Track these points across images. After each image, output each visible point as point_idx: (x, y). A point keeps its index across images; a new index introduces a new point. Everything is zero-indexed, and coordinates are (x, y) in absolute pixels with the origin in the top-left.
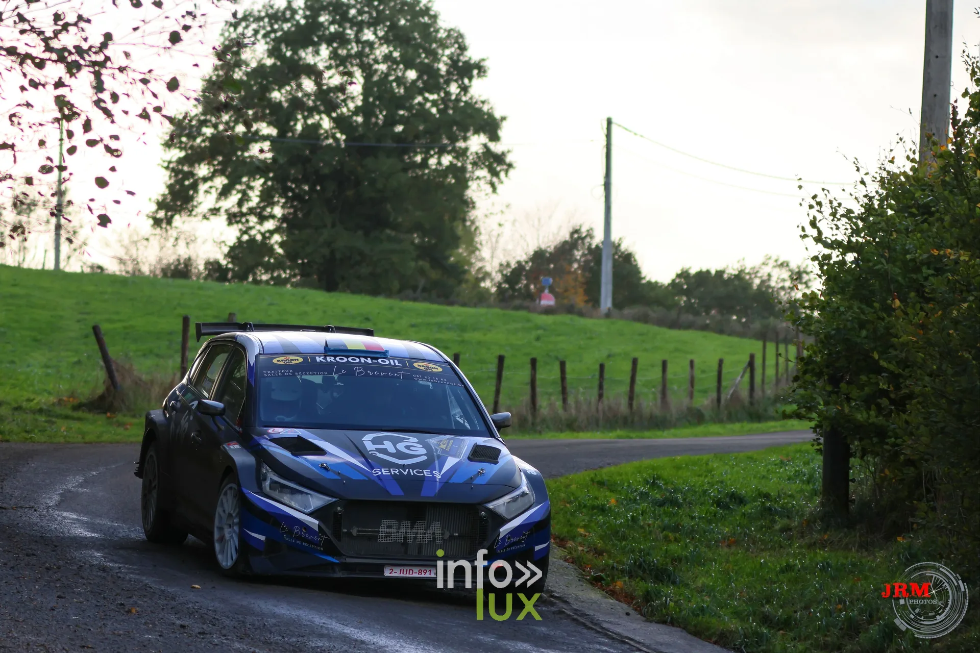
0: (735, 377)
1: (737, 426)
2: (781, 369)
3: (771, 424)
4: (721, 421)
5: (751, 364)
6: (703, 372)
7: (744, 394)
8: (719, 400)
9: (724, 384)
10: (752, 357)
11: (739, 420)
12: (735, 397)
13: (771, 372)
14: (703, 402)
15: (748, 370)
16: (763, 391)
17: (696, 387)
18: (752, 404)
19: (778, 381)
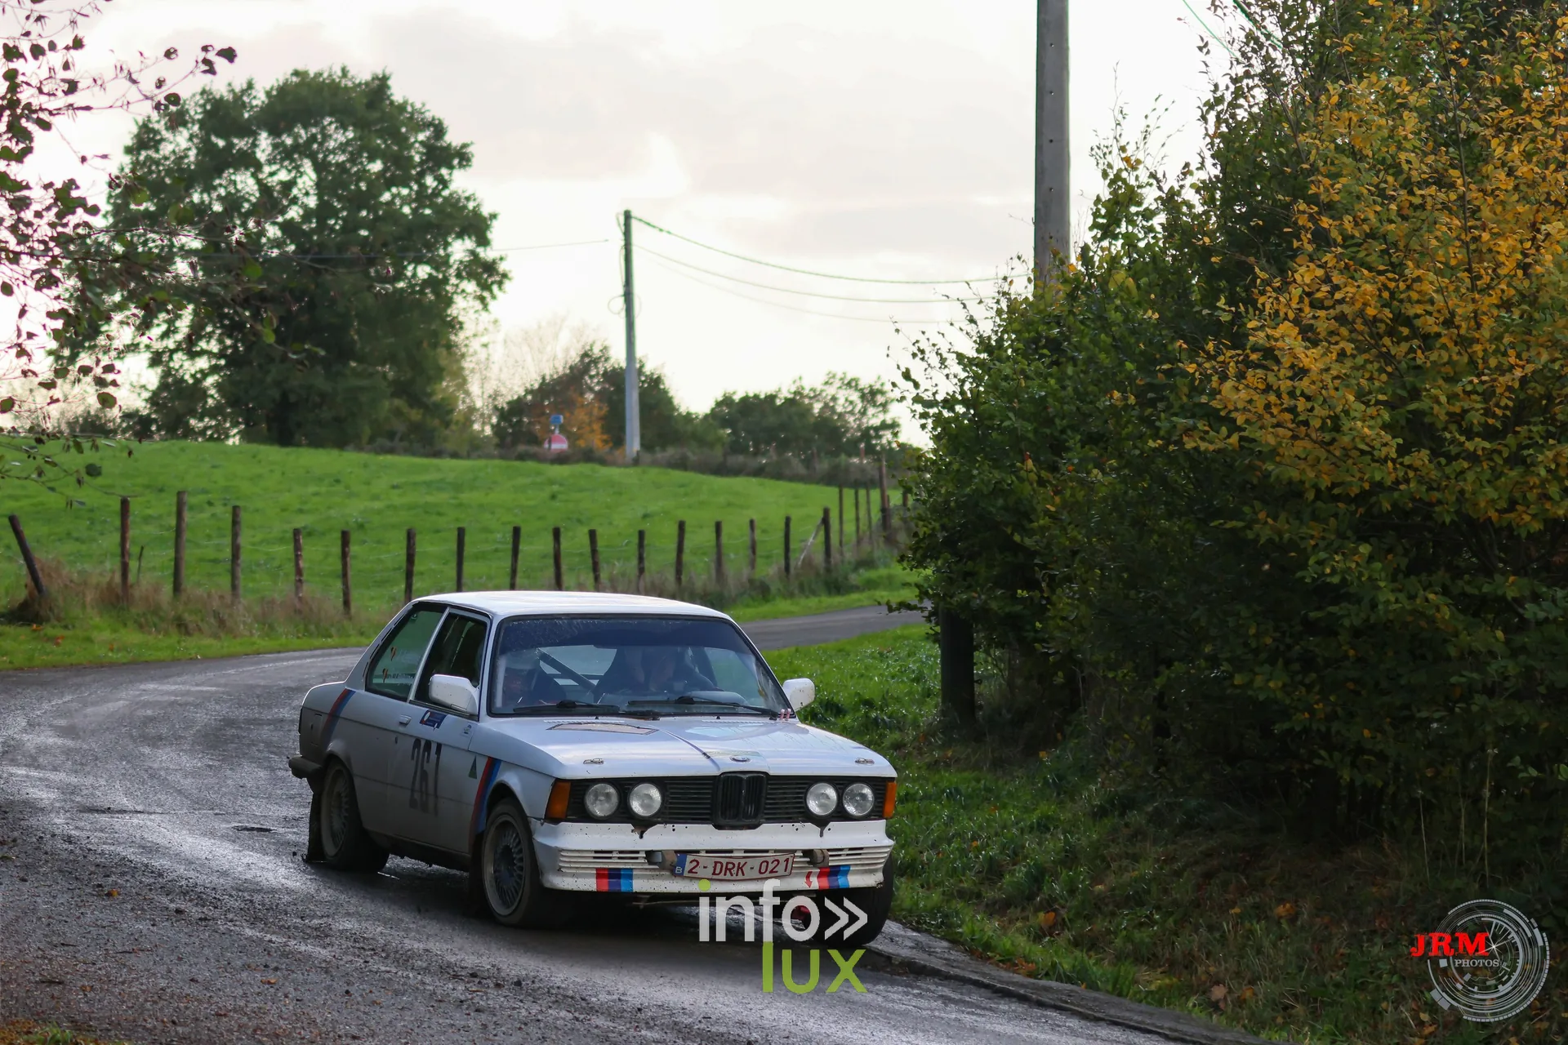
0: (809, 540)
1: (813, 602)
2: (863, 526)
3: (855, 596)
4: (791, 595)
5: (825, 521)
6: (764, 531)
7: (819, 558)
8: (787, 568)
9: (793, 546)
10: (826, 512)
11: (814, 593)
12: (808, 563)
13: (850, 528)
14: (768, 570)
15: (823, 527)
16: (842, 553)
17: (759, 552)
18: (828, 570)
19: (859, 541)
